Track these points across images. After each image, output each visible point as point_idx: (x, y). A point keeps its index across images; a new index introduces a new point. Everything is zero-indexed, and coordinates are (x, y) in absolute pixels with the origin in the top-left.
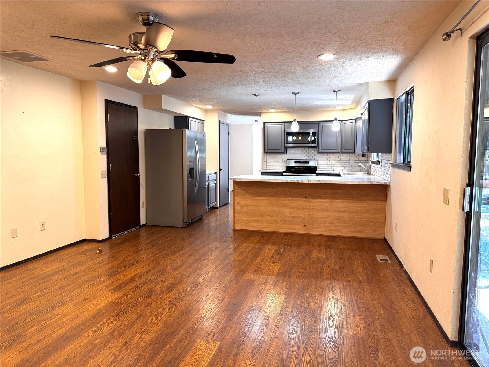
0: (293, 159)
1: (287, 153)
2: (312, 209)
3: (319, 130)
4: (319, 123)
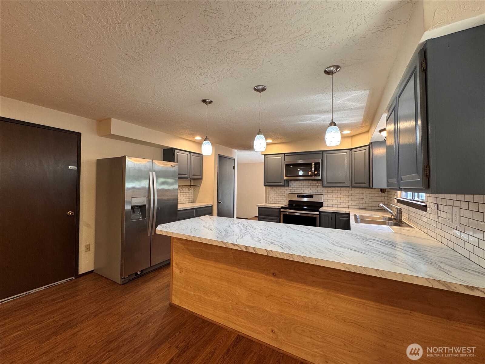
0: (296, 193)
1: (290, 186)
2: (286, 301)
3: (322, 161)
4: (323, 153)
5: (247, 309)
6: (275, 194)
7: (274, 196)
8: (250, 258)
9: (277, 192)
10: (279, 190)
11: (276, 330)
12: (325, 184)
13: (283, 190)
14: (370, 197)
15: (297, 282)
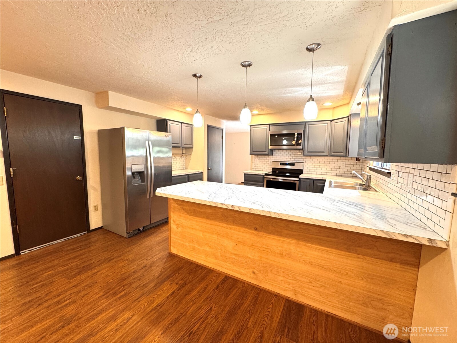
0: (279, 161)
1: (274, 155)
2: (265, 249)
3: (305, 131)
4: (305, 124)
5: (233, 256)
6: (260, 162)
7: (259, 164)
8: (236, 216)
9: (262, 160)
10: (264, 158)
11: (256, 272)
12: (306, 153)
13: (267, 158)
14: (347, 166)
15: (274, 234)
